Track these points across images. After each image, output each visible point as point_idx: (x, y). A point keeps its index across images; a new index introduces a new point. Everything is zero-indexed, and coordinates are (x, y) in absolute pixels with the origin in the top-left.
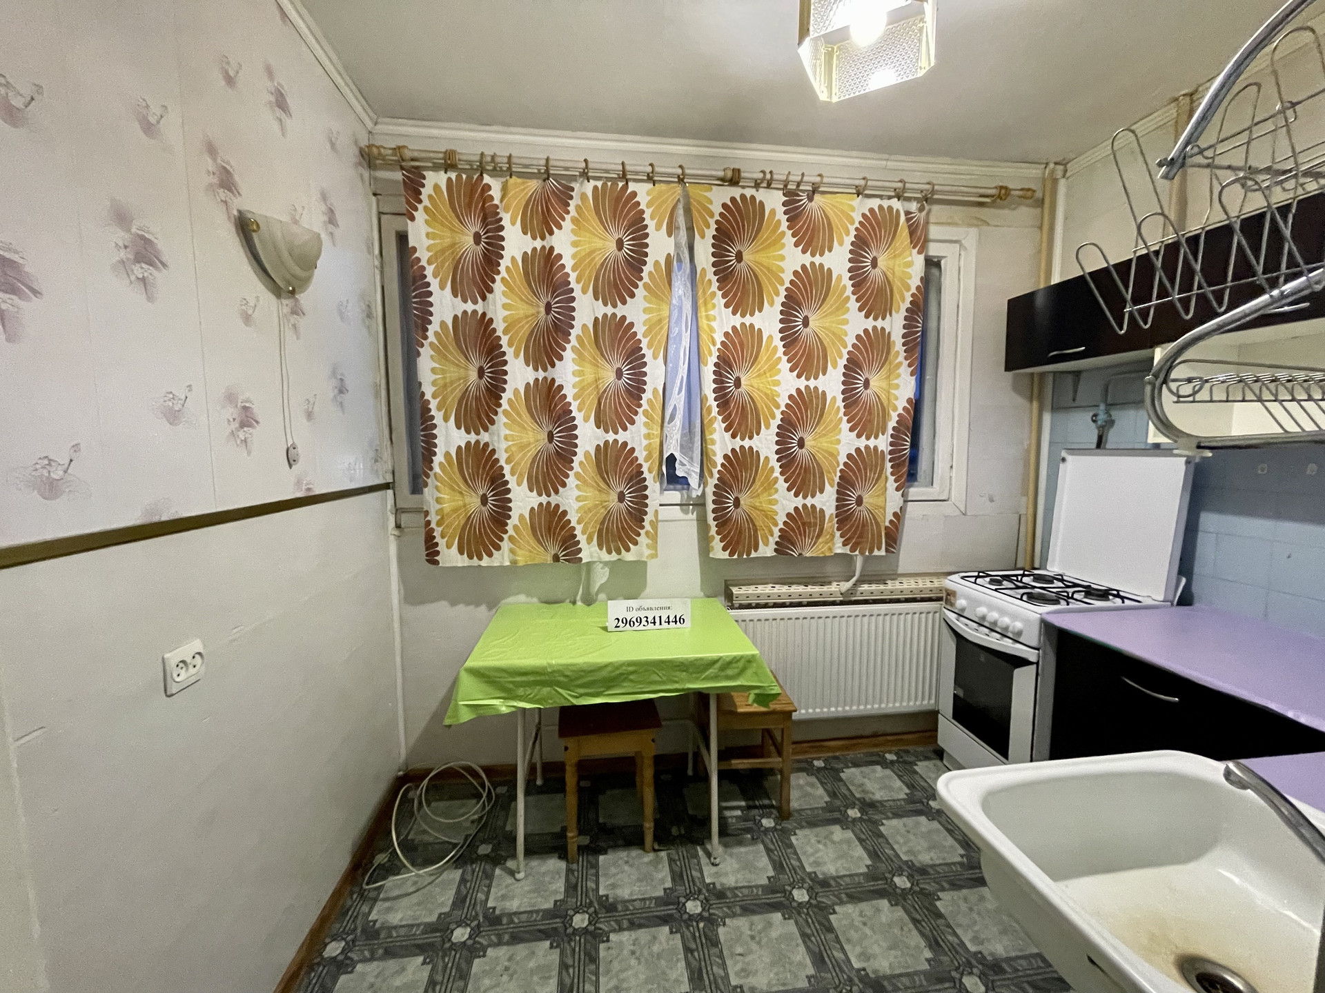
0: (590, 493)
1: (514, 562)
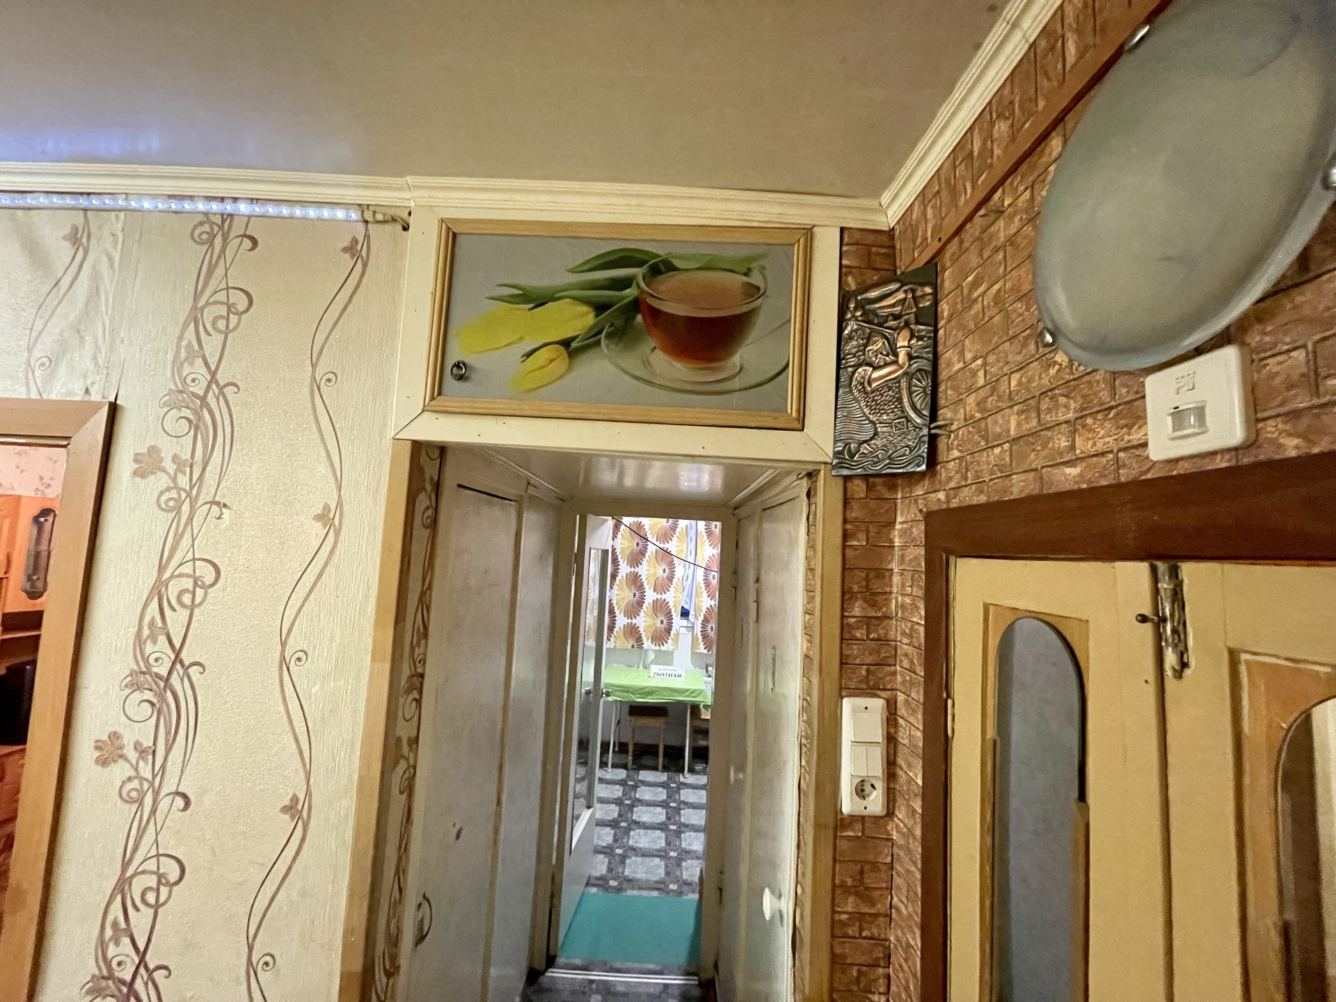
0: (650, 620)
1: (615, 647)
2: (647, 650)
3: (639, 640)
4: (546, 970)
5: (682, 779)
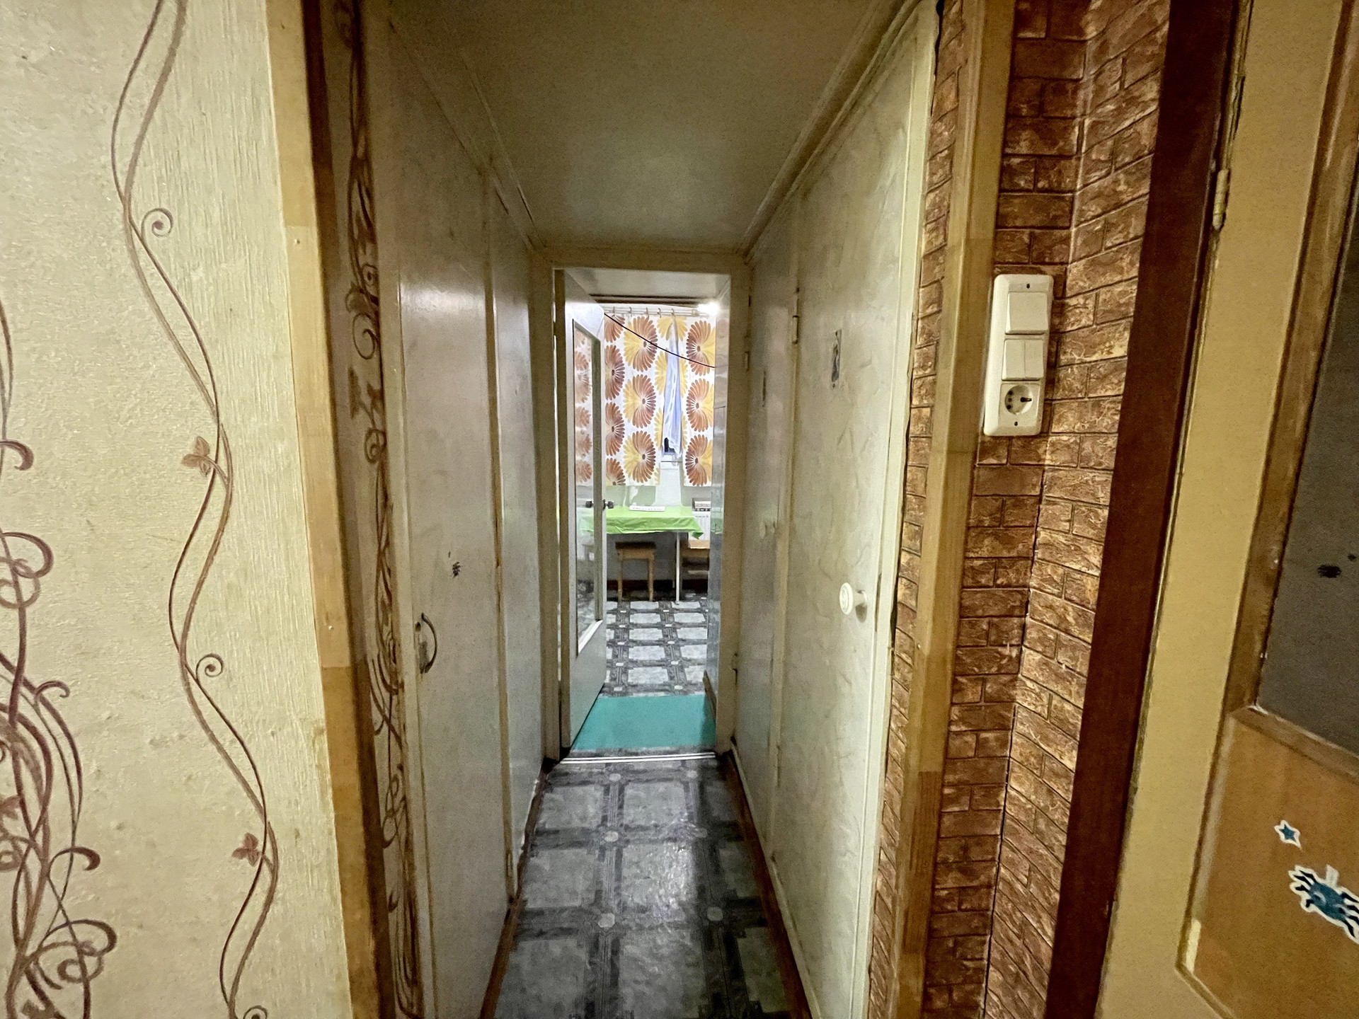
0: (630, 454)
2: (629, 487)
3: (620, 476)
4: (561, 759)
5: (674, 606)
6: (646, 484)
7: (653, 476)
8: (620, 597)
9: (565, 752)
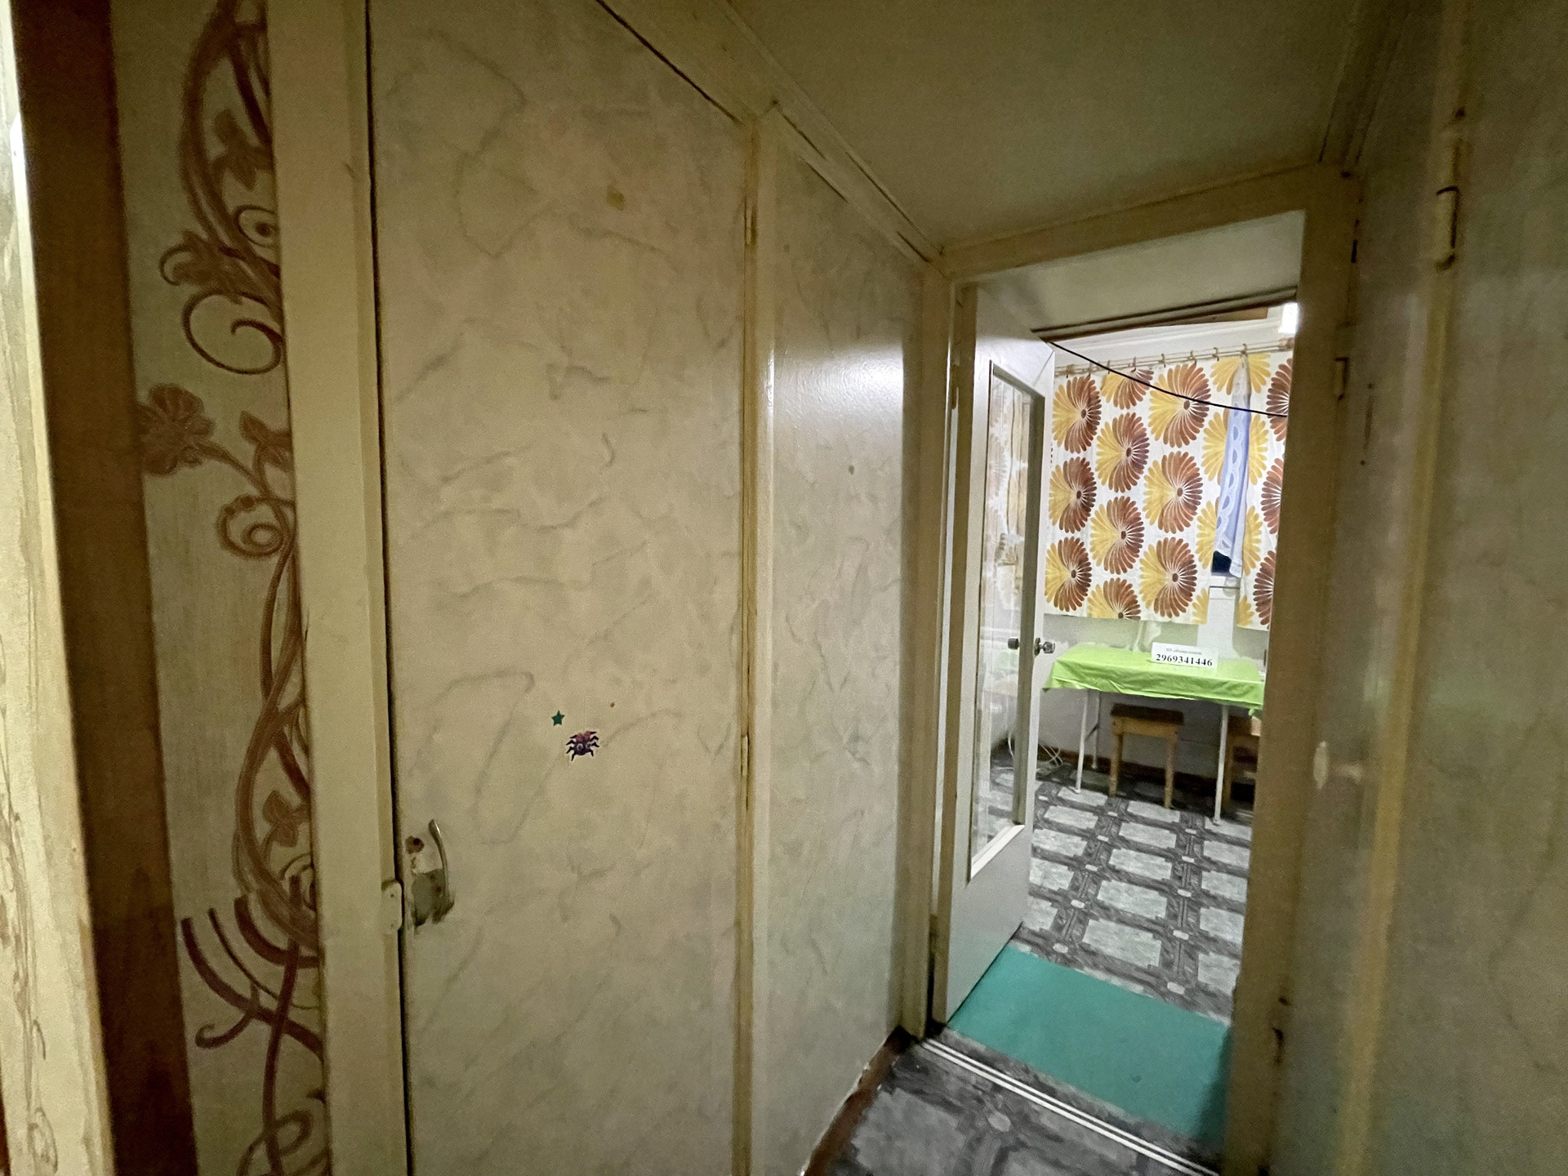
0: (1151, 573)
1: (1090, 615)
2: (1145, 622)
3: (1132, 605)
4: (924, 1040)
5: (1208, 825)
6: (1179, 620)
7: (1190, 609)
8: (1113, 789)
9: (935, 1029)
